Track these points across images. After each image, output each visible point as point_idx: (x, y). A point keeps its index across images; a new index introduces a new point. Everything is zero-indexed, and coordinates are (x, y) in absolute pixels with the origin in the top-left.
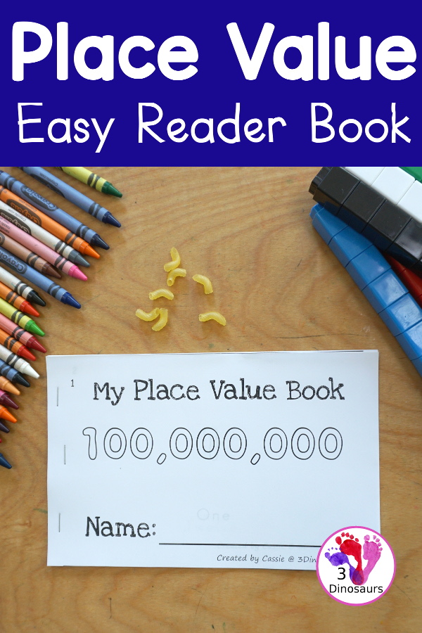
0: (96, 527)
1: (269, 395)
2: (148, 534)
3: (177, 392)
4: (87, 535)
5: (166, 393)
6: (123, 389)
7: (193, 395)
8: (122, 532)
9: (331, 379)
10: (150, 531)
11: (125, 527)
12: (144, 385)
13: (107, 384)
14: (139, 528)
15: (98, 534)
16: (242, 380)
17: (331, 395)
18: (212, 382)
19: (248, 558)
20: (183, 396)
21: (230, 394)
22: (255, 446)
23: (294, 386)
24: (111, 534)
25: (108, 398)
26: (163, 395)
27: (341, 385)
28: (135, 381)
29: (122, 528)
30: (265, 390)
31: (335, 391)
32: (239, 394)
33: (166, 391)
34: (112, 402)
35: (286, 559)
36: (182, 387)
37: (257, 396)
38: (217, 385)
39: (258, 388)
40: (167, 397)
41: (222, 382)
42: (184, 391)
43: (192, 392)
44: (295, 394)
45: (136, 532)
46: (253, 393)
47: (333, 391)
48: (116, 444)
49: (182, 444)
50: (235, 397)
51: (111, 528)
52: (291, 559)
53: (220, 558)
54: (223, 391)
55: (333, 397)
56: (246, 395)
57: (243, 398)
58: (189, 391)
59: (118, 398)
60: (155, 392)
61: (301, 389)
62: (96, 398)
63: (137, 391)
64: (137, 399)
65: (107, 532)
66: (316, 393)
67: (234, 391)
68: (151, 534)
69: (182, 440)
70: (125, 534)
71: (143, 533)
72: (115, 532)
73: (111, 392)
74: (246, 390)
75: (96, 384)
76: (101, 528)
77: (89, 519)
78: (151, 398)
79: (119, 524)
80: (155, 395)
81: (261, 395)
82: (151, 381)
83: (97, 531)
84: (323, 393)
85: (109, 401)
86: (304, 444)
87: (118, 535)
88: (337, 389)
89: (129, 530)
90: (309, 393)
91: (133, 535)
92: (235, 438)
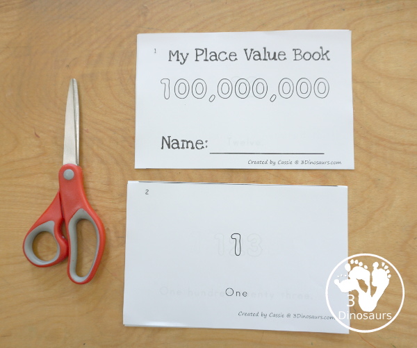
0: (168, 143)
1: (282, 57)
2: (203, 147)
3: (223, 56)
4: (162, 148)
5: (216, 57)
6: (188, 54)
7: (233, 58)
8: (185, 146)
9: (321, 48)
10: (204, 145)
11: (188, 142)
12: (202, 52)
13: (178, 52)
14: (197, 143)
15: (169, 148)
16: (265, 48)
17: (321, 57)
18: (245, 50)
19: (269, 162)
20: (226, 59)
21: (257, 57)
22: (273, 90)
23: (298, 52)
24: (178, 147)
25: (178, 60)
26: (213, 58)
27: (328, 52)
28: (196, 50)
29: (185, 143)
30: (279, 55)
31: (324, 55)
32: (262, 57)
33: (216, 56)
34: (181, 63)
35: (293, 163)
36: (226, 53)
37: (274, 58)
38: (249, 52)
39: (275, 53)
40: (216, 59)
41: (252, 50)
42: (227, 56)
43: (232, 56)
44: (298, 57)
45: (194, 146)
46: (272, 56)
47: (323, 55)
48: (182, 89)
49: (225, 89)
50: (260, 59)
51: (178, 143)
52: (297, 162)
53: (250, 162)
54: (252, 55)
55: (323, 59)
56: (267, 57)
57: (265, 59)
58: (230, 55)
59: (185, 60)
60: (209, 56)
61: (302, 54)
62: (170, 60)
63: (197, 55)
64: (197, 60)
65: (175, 146)
66: (312, 56)
67: (259, 55)
68: (205, 147)
69: (225, 87)
70: (187, 147)
71: (199, 146)
72: (181, 146)
73: (180, 56)
74: (267, 54)
75: (170, 51)
76: (171, 144)
77: (163, 138)
78: (206, 60)
79: (183, 141)
80: (208, 58)
81: (277, 57)
82: (206, 49)
83: (169, 145)
84: (316, 56)
85: (179, 62)
86: (304, 88)
87: (183, 148)
88: (325, 54)
89: (190, 145)
90: (307, 56)
91: (193, 148)
92: (260, 85)
